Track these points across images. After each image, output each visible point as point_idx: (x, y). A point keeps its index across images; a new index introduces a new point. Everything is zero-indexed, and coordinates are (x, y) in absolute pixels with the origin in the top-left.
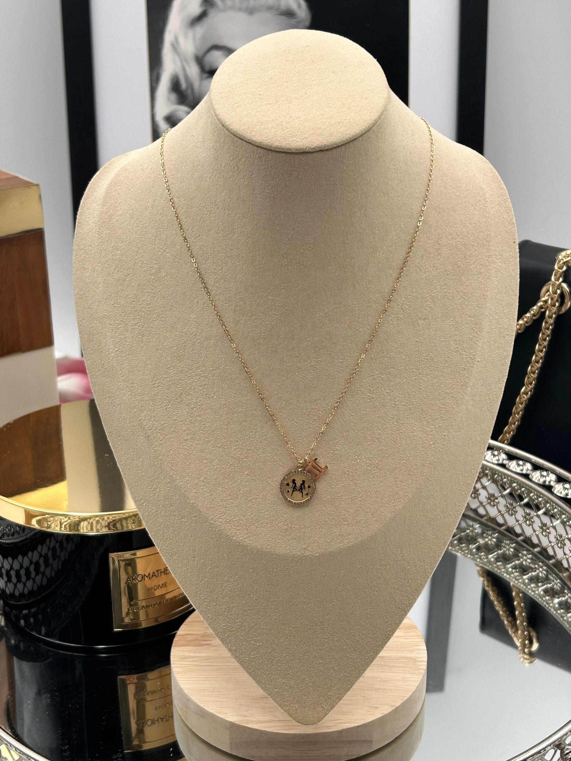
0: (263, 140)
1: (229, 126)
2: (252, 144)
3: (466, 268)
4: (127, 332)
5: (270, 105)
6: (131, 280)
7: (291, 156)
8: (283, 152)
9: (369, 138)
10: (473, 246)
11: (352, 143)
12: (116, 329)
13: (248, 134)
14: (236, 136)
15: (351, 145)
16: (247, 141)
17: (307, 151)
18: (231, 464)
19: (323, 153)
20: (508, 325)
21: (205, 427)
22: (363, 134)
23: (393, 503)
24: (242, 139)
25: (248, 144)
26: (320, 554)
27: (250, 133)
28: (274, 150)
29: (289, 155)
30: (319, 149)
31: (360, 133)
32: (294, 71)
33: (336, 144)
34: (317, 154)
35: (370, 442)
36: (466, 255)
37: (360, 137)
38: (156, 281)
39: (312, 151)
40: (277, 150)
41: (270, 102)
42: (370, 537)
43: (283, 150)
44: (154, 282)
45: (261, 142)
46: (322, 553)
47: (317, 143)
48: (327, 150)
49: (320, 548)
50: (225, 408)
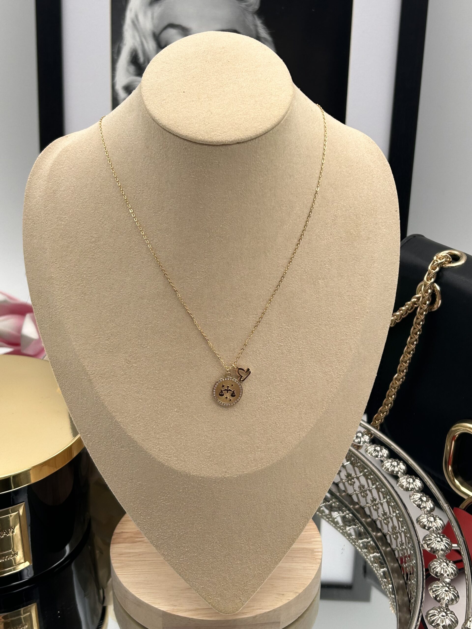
0: (189, 134)
1: (159, 121)
2: (179, 137)
3: (357, 234)
4: (72, 291)
5: (194, 103)
6: (74, 247)
7: (213, 147)
8: (206, 145)
9: (278, 131)
10: (363, 215)
11: (264, 136)
12: (62, 289)
13: (176, 129)
14: (165, 130)
15: (263, 137)
16: (175, 134)
17: (226, 144)
18: (163, 403)
19: (240, 145)
20: (391, 281)
21: (140, 372)
22: (273, 128)
23: (298, 432)
24: (170, 133)
25: (176, 137)
26: (237, 476)
27: (177, 128)
28: (198, 142)
29: (211, 147)
30: (237, 142)
31: (271, 127)
32: (213, 70)
33: (251, 137)
34: (235, 146)
35: (278, 382)
36: (357, 223)
37: (270, 130)
38: (96, 249)
39: (230, 144)
40: (201, 142)
41: (194, 99)
42: (280, 461)
43: (206, 143)
44: (94, 249)
45: (187, 136)
46: (239, 475)
47: (235, 137)
48: (243, 142)
49: (238, 471)
50: (158, 356)
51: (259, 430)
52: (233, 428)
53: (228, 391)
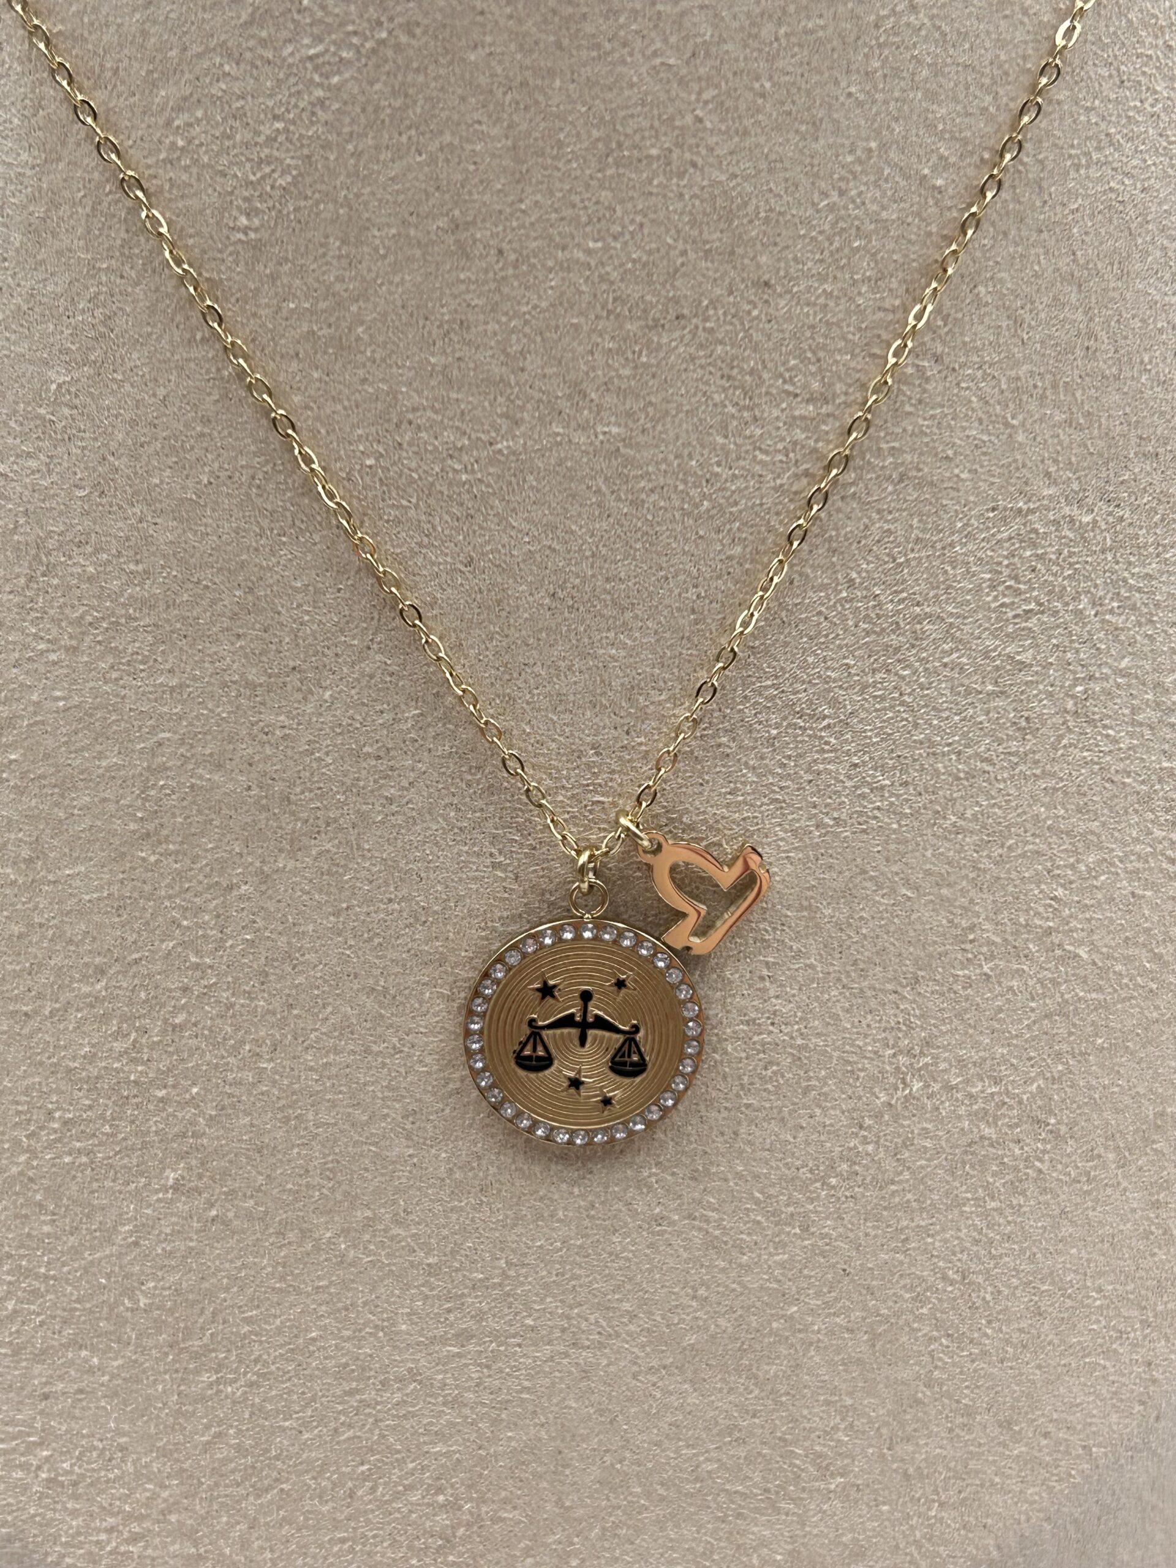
51: (831, 1333)
52: (633, 1317)
53: (583, 1026)
